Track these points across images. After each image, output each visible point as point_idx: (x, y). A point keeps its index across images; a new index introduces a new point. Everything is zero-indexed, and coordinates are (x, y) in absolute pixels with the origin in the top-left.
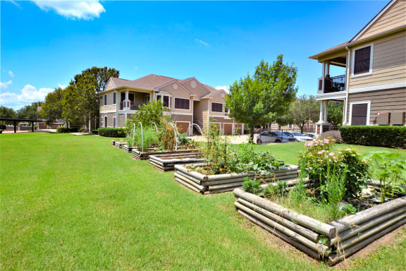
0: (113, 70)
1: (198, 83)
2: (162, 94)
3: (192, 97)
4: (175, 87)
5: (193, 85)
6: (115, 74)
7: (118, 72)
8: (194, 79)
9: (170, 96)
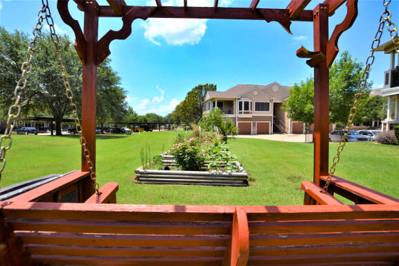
0: (212, 85)
1: (279, 86)
2: (243, 100)
3: (272, 100)
4: (255, 93)
5: (275, 89)
6: (213, 88)
7: (215, 86)
8: (275, 84)
9: (250, 101)
